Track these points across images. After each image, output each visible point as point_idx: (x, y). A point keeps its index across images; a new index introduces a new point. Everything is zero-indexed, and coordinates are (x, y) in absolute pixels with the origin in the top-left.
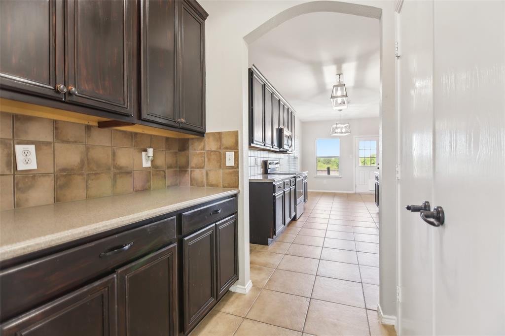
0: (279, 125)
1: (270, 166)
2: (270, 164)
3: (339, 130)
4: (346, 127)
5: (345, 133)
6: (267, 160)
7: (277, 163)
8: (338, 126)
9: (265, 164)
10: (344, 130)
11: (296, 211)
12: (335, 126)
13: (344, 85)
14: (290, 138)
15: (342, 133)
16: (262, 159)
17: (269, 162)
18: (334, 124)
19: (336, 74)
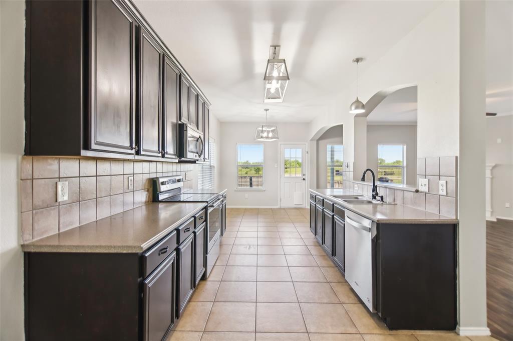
0: (180, 117)
1: (163, 188)
2: (163, 183)
3: (265, 135)
4: (272, 131)
5: (272, 138)
6: (157, 178)
7: (179, 181)
8: (264, 129)
9: (153, 185)
10: (270, 135)
11: (205, 264)
12: (261, 129)
13: (284, 60)
14: (201, 142)
15: (267, 138)
16: (148, 176)
17: (161, 180)
18: (258, 127)
19: (271, 44)
